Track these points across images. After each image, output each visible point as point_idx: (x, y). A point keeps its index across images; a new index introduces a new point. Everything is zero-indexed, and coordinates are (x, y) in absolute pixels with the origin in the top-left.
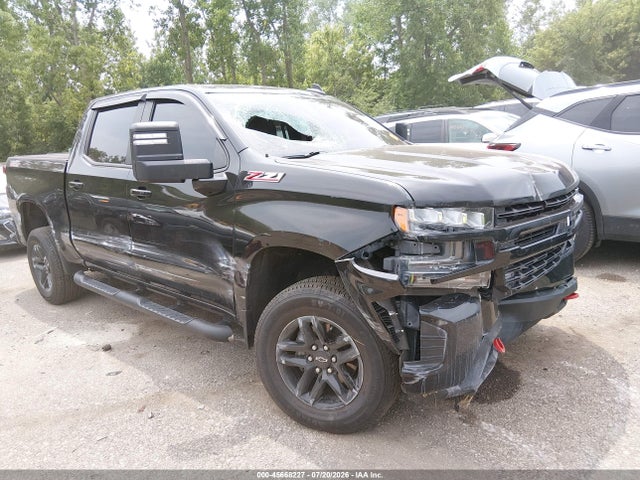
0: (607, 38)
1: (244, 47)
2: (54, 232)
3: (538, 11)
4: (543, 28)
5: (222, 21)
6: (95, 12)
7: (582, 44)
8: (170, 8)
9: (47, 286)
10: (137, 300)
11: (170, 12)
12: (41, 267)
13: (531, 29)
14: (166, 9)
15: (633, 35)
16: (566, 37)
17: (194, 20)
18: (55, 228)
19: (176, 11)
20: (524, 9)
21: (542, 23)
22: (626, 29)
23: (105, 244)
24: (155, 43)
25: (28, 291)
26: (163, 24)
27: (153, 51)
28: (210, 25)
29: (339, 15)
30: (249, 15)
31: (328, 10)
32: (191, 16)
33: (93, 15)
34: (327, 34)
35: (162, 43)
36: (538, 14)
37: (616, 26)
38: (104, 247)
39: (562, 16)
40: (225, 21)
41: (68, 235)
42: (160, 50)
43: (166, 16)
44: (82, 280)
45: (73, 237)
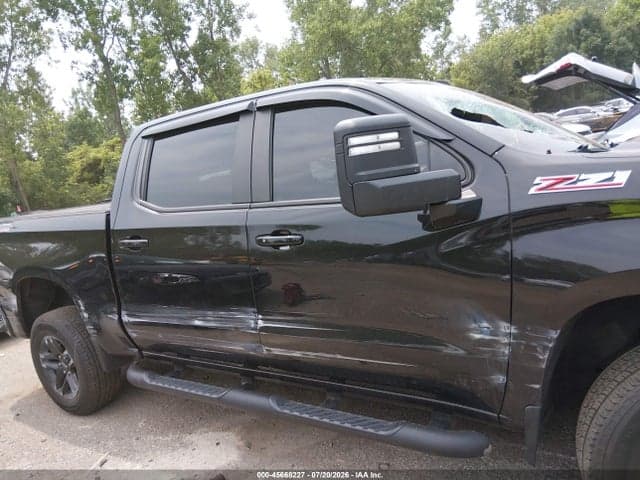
0: (517, 64)
1: (177, 95)
2: (86, 315)
3: (448, 46)
4: (455, 60)
5: (152, 70)
6: (10, 71)
7: (495, 71)
8: (95, 61)
9: (67, 390)
10: (270, 403)
11: (94, 65)
12: (55, 366)
13: (443, 63)
14: (90, 62)
15: (539, 60)
16: (480, 67)
17: (121, 72)
18: (86, 310)
19: (100, 64)
20: (435, 45)
21: (452, 57)
22: (531, 55)
23: (197, 323)
24: (73, 101)
25: (26, 398)
26: (89, 76)
27: (72, 109)
28: (139, 75)
29: (261, 62)
30: (179, 64)
31: (249, 58)
32: (117, 69)
33: (7, 74)
34: (260, 78)
35: (80, 101)
36: (448, 49)
37: (522, 53)
38: (197, 328)
39: (467, 50)
40: (156, 70)
41: (116, 317)
42: (78, 108)
43: (90, 70)
44: (148, 381)
45: (125, 318)
